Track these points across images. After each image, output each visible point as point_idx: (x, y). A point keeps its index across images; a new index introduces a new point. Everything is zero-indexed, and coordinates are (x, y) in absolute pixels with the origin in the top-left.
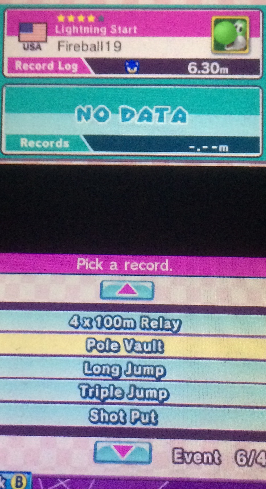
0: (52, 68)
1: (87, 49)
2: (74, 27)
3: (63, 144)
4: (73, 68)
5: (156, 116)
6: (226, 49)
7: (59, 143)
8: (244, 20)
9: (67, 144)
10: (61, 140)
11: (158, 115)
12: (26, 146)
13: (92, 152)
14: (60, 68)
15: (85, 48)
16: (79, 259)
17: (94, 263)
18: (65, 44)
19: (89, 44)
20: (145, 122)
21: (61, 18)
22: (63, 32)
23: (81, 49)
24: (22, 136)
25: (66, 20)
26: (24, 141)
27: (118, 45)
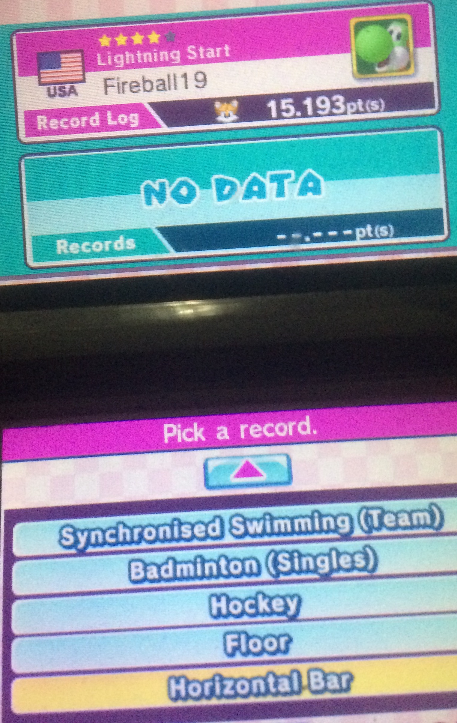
0: (98, 123)
1: (152, 88)
2: (128, 54)
3: (126, 245)
4: (131, 120)
5: (271, 187)
6: (377, 69)
7: (120, 244)
8: (403, 21)
9: (131, 244)
10: (122, 238)
11: (275, 185)
12: (66, 251)
13: (173, 254)
14: (110, 122)
15: (148, 86)
16: (166, 426)
17: (191, 430)
18: (115, 83)
19: (154, 80)
20: (255, 199)
21: (105, 41)
22: (110, 62)
23: (141, 88)
24: (59, 237)
25: (113, 43)
26: (62, 244)
27: (200, 77)
